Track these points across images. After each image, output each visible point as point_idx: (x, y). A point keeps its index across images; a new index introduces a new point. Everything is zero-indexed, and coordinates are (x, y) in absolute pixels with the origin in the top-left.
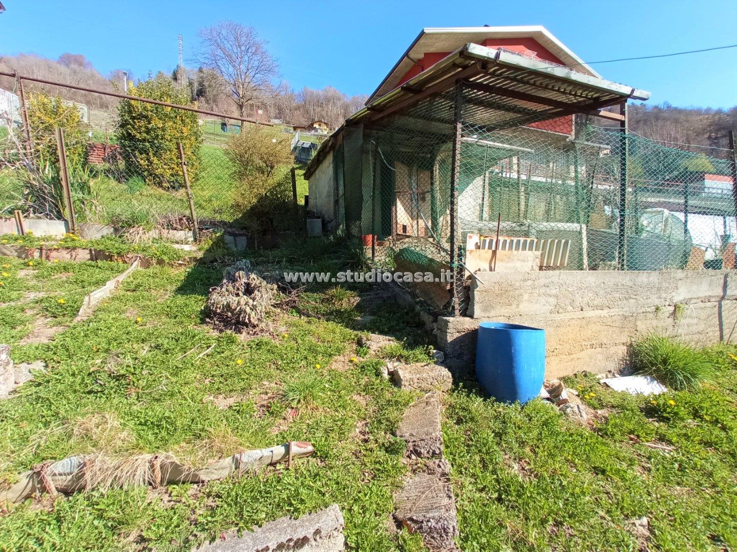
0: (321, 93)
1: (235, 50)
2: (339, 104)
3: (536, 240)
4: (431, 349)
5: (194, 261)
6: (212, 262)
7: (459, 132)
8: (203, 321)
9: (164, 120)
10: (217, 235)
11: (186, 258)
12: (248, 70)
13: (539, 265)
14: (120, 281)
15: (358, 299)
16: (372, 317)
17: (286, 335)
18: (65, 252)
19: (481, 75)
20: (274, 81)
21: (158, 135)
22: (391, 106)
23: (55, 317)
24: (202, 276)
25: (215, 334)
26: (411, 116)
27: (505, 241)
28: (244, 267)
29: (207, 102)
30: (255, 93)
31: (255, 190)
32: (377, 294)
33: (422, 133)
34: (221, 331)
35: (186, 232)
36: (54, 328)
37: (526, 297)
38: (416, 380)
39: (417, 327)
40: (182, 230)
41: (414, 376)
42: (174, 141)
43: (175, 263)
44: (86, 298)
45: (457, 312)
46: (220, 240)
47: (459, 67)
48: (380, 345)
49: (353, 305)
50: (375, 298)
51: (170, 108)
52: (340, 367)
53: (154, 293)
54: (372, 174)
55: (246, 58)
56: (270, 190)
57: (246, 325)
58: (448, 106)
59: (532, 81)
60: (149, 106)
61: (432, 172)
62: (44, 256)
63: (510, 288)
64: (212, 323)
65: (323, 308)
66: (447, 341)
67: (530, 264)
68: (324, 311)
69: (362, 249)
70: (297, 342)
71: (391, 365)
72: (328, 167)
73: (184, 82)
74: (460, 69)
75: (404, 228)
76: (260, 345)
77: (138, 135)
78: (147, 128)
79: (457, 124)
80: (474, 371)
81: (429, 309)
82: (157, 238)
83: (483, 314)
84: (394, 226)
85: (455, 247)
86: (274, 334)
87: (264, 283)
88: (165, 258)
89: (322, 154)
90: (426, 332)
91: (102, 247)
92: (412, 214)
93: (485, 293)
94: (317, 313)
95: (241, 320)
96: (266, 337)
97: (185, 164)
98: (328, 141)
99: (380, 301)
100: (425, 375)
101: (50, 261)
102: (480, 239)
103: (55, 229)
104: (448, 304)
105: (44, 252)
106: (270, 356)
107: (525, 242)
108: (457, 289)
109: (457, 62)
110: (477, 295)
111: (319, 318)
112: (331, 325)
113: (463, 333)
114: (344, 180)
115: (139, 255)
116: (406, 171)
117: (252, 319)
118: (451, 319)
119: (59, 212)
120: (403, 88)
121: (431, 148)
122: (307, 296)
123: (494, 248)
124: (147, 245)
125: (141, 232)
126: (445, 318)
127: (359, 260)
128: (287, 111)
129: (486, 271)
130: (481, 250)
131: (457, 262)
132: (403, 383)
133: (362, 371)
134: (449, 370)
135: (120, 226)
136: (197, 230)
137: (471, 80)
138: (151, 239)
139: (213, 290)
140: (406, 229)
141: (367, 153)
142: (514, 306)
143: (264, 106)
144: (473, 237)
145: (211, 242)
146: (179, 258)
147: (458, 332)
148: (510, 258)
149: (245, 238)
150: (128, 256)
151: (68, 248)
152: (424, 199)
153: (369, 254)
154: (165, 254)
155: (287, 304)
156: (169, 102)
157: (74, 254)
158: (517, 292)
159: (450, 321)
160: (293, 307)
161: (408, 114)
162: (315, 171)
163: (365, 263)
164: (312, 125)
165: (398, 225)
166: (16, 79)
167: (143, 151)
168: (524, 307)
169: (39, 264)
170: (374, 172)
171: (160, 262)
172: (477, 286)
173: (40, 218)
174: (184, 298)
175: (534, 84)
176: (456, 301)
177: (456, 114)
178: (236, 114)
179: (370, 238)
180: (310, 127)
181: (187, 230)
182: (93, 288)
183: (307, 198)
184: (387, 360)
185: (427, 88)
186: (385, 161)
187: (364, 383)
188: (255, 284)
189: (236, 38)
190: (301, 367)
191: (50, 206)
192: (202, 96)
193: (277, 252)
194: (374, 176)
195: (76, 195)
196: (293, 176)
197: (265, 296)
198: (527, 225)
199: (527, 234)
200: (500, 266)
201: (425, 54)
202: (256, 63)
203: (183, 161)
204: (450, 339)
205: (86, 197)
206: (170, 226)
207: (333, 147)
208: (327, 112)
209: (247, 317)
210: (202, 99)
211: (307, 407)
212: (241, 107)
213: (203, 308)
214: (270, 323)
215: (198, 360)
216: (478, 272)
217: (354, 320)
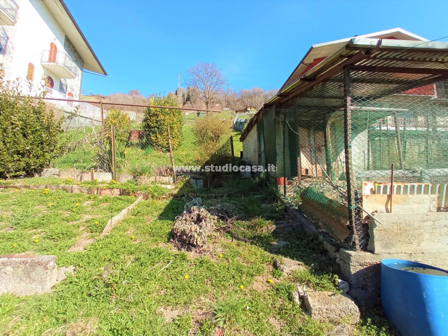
0: (251, 91)
1: (205, 76)
2: (262, 95)
3: (430, 185)
4: (336, 278)
5: (172, 196)
6: (182, 196)
7: (349, 103)
8: (169, 241)
9: (165, 115)
10: (186, 179)
11: (167, 194)
12: (211, 84)
13: (437, 207)
14: (130, 209)
15: (274, 227)
16: (285, 243)
17: (221, 256)
18: (108, 190)
19: (364, 60)
20: (225, 88)
21: (161, 124)
22: (293, 92)
23: (92, 232)
24: (174, 206)
25: (175, 251)
26: (308, 97)
27: (399, 187)
28: (197, 203)
29: (191, 103)
30: (215, 96)
31: (208, 151)
32: (288, 223)
33: (317, 107)
34: (179, 249)
35: (169, 177)
36: (90, 239)
37: (426, 236)
38: (324, 311)
39: (322, 253)
40: (167, 176)
41: (323, 306)
42: (169, 125)
43: (161, 197)
44: (110, 221)
45: (358, 247)
46: (188, 182)
47: (345, 57)
48: (291, 268)
49: (270, 231)
50: (287, 226)
51: (168, 109)
52: (260, 287)
53: (146, 217)
54: (283, 137)
55: (210, 79)
56: (217, 151)
57: (194, 246)
58: (338, 86)
59: (410, 58)
60: (158, 109)
61: (325, 133)
62: (99, 193)
63: (408, 228)
64: (174, 242)
65: (249, 233)
66: (350, 272)
67: (427, 206)
68: (249, 236)
69: (277, 188)
70: (228, 262)
71: (302, 289)
72: (254, 134)
73: (180, 95)
74: (346, 59)
75: (307, 170)
76: (202, 263)
77: (152, 124)
78: (156, 120)
79: (347, 98)
80: (380, 305)
81: (331, 241)
82: (154, 181)
83: (383, 251)
84: (299, 170)
85: (352, 192)
86: (213, 254)
87: (209, 215)
88: (156, 194)
89: (250, 126)
90: (330, 259)
91: (125, 188)
92: (312, 159)
93: (384, 232)
94: (245, 237)
95: (191, 242)
96: (206, 257)
97: (170, 139)
98: (254, 118)
99: (290, 229)
100: (333, 307)
101: (101, 195)
102: (374, 185)
103: (107, 177)
104: (349, 239)
105: (99, 190)
106: (209, 273)
107: (420, 187)
108: (356, 228)
109: (343, 54)
110: (376, 232)
111: (246, 242)
112: (254, 248)
113: (365, 267)
114: (264, 142)
115: (143, 192)
116: (307, 134)
117: (198, 242)
118: (352, 253)
119: (110, 168)
120: (301, 79)
121: (323, 116)
122: (238, 223)
123: (388, 193)
124: (148, 186)
125: (146, 178)
126: (347, 251)
127: (275, 195)
128: (232, 103)
129: (383, 212)
130: (377, 195)
131: (354, 205)
132: (313, 311)
133: (277, 293)
134: (356, 303)
135: (137, 174)
136: (175, 176)
137: (356, 64)
138: (151, 182)
139: (177, 218)
140: (308, 171)
141: (279, 123)
142: (415, 245)
143: (219, 102)
144: (368, 184)
145: (183, 184)
146: (163, 194)
147: (360, 265)
148: (406, 201)
149: (202, 180)
150: (138, 193)
151: (110, 188)
152: (320, 150)
153: (282, 191)
154: (156, 191)
155: (224, 229)
156: (168, 106)
157: (112, 191)
158: (416, 231)
159: (352, 255)
160: (227, 232)
161: (306, 96)
162: (246, 136)
163: (279, 198)
164: (246, 109)
165: (302, 170)
166: (100, 104)
167: (154, 132)
168: (426, 245)
169: (95, 197)
170: (284, 136)
171: (153, 197)
172: (376, 226)
173: (101, 172)
174: (161, 222)
175: (412, 60)
176: (356, 237)
177: (345, 91)
178: (205, 108)
179: (282, 179)
180: (246, 110)
181: (170, 176)
182: (116, 213)
183: (242, 153)
184: (298, 284)
185: (319, 77)
186: (291, 128)
187: (278, 306)
188: (203, 216)
189: (206, 70)
190: (229, 285)
191: (106, 165)
192: (189, 101)
193: (221, 190)
194: (284, 139)
195: (118, 159)
196: (232, 141)
197: (208, 225)
198: (419, 172)
199: (420, 180)
200: (396, 208)
201: (314, 60)
202: (215, 80)
203: (169, 137)
204: (353, 271)
205: (123, 160)
206: (161, 174)
207: (256, 121)
208: (255, 101)
209: (195, 241)
210: (189, 102)
211: (230, 328)
212: (207, 103)
213: (170, 231)
214: (210, 245)
215: (159, 273)
216: (375, 213)
217: (271, 245)
